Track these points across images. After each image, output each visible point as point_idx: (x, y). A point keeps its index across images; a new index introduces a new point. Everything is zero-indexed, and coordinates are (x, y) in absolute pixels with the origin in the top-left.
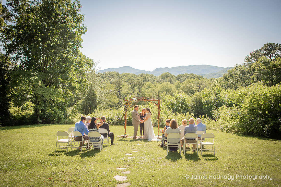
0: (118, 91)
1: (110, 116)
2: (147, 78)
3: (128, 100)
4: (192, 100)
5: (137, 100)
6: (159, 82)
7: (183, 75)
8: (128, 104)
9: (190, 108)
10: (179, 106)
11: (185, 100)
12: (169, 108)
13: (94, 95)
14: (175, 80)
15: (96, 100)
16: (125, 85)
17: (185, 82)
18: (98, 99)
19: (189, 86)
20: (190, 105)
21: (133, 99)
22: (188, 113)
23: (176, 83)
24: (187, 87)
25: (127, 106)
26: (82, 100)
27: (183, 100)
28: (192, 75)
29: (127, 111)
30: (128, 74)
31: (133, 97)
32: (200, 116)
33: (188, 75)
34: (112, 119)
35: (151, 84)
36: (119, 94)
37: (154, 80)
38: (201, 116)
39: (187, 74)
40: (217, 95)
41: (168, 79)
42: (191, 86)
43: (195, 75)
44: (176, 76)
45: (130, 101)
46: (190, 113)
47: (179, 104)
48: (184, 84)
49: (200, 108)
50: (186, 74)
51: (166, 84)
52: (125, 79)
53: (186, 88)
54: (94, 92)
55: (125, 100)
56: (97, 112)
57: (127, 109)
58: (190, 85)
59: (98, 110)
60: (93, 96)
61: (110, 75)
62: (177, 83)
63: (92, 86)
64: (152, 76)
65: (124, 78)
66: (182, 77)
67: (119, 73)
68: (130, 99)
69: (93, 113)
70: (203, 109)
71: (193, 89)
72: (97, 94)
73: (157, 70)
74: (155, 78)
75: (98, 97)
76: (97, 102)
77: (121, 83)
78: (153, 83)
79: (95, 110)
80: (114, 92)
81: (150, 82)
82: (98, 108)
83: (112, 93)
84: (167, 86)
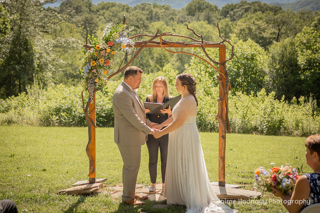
1: (63, 101)
2: (154, 13)
3: (101, 45)
4: (273, 58)
5: (137, 45)
6: (182, 22)
7: (236, 5)
8: (102, 61)
9: (267, 78)
10: (238, 75)
11: (252, 58)
12: (214, 78)
13: (27, 50)
14: (219, 17)
15: (32, 61)
17: (243, 19)
18: (38, 59)
19: (254, 28)
20: (267, 70)
21: (121, 39)
22: (263, 91)
23: (222, 24)
24: (250, 29)
25: (94, 71)
27: (248, 59)
28: (256, 5)
29: (98, 89)
30: (113, 5)
31: (121, 35)
32: (294, 98)
33: (248, 6)
34: (69, 110)
35: (165, 26)
37: (171, 18)
38: (298, 98)
39: (245, 2)
41: (202, 15)
42: (259, 28)
43: (265, 5)
44: (220, 7)
45: (108, 50)
46: (268, 92)
47: (239, 68)
48: (241, 24)
49: (291, 77)
50: (243, 3)
51: (199, 25)
52: (106, 15)
53: (247, 31)
54: (26, 43)
55: (90, 48)
56: (32, 91)
57: (97, 80)
58: (257, 27)
59: (35, 86)
60: (25, 52)
62: (224, 24)
63: (20, 27)
64: (167, 9)
65: (104, 13)
66: (235, 10)
68: (107, 41)
69: (23, 93)
70: (300, 80)
71: (265, 35)
72: (34, 48)
74: (174, 14)
75: (37, 56)
76: (36, 66)
77: (95, 22)
78: (169, 23)
79: (27, 87)
80: (78, 42)
81: (163, 23)
82: (36, 82)
83: (75, 46)
84: (200, 30)
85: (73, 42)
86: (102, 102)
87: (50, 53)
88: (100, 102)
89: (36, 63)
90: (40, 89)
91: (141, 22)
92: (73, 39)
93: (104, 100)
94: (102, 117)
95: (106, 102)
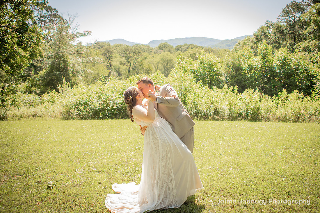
0: (109, 62)
1: (82, 97)
2: (142, 48)
6: (156, 53)
7: (182, 45)
14: (174, 51)
15: (67, 69)
16: (118, 56)
18: (72, 68)
22: (226, 86)
23: (177, 54)
26: (44, 71)
28: (192, 45)
30: (121, 45)
33: (188, 46)
35: (148, 55)
36: (109, 65)
37: (151, 51)
39: (187, 44)
40: (264, 57)
41: (167, 50)
43: (196, 45)
44: (175, 47)
46: (228, 86)
50: (185, 45)
51: (165, 54)
52: (118, 50)
59: (65, 85)
61: (99, 46)
64: (149, 47)
65: (116, 49)
66: (182, 48)
67: (111, 44)
69: (53, 91)
73: (152, 42)
74: (152, 49)
75: (71, 65)
76: (71, 72)
77: (112, 50)
78: (150, 54)
79: (58, 86)
80: (101, 60)
81: (147, 53)
82: (65, 82)
83: (99, 62)
84: (167, 56)
85: (98, 60)
86: (114, 97)
87: (80, 64)
88: (112, 97)
89: (70, 70)
90: (68, 87)
91: (137, 50)
92: (98, 58)
93: (116, 95)
94: (115, 109)
95: (118, 97)
